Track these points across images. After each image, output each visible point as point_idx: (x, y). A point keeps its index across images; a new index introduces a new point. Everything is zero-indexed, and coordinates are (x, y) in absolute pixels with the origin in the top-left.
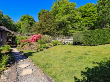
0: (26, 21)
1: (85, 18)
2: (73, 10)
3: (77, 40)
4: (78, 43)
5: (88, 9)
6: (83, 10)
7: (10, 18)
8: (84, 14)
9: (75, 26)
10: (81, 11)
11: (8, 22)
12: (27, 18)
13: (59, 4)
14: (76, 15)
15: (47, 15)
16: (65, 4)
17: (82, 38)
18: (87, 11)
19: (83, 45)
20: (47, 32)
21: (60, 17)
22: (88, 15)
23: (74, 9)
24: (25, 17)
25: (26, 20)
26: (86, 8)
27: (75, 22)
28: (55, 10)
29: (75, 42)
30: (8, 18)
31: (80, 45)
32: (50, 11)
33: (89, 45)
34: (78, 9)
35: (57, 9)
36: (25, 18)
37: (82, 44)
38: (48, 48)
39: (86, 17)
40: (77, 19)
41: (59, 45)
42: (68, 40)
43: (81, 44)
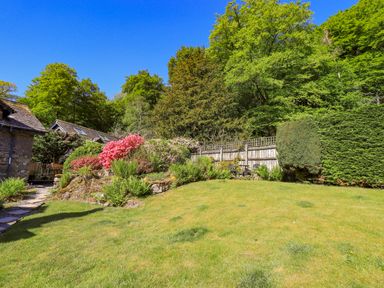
0: (139, 92)
1: (356, 58)
2: (296, 34)
3: (291, 156)
4: (299, 170)
5: (371, 19)
6: (345, 28)
7: (94, 88)
8: (352, 40)
9: (310, 94)
10: (336, 33)
11: (91, 99)
12: (141, 83)
13: (237, 19)
14: (309, 51)
15: (194, 66)
16: (262, 13)
17: (318, 149)
18: (366, 28)
19: (325, 183)
20: (192, 124)
21: (239, 65)
22: (374, 44)
23: (299, 29)
24: (136, 80)
25: (138, 88)
26: (358, 17)
27: (306, 81)
28: (225, 41)
29: (287, 167)
30: (89, 88)
31: (312, 182)
32: (208, 49)
33: (358, 184)
34: (323, 25)
35: (232, 39)
36: (136, 83)
37: (321, 179)
38: (145, 194)
39: (362, 52)
40: (319, 68)
41: (213, 177)
42: (262, 154)
43: (317, 176)
